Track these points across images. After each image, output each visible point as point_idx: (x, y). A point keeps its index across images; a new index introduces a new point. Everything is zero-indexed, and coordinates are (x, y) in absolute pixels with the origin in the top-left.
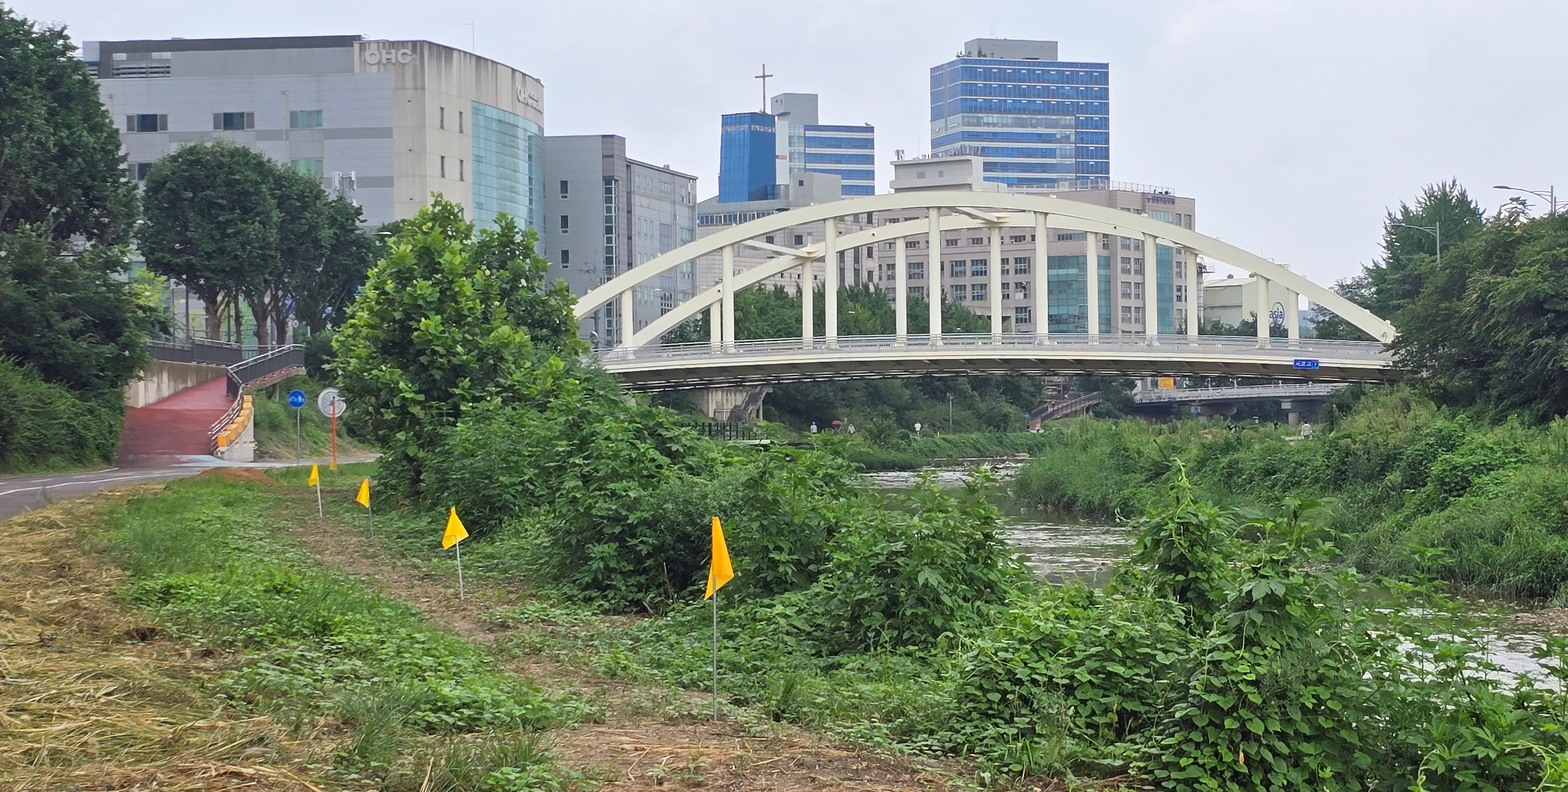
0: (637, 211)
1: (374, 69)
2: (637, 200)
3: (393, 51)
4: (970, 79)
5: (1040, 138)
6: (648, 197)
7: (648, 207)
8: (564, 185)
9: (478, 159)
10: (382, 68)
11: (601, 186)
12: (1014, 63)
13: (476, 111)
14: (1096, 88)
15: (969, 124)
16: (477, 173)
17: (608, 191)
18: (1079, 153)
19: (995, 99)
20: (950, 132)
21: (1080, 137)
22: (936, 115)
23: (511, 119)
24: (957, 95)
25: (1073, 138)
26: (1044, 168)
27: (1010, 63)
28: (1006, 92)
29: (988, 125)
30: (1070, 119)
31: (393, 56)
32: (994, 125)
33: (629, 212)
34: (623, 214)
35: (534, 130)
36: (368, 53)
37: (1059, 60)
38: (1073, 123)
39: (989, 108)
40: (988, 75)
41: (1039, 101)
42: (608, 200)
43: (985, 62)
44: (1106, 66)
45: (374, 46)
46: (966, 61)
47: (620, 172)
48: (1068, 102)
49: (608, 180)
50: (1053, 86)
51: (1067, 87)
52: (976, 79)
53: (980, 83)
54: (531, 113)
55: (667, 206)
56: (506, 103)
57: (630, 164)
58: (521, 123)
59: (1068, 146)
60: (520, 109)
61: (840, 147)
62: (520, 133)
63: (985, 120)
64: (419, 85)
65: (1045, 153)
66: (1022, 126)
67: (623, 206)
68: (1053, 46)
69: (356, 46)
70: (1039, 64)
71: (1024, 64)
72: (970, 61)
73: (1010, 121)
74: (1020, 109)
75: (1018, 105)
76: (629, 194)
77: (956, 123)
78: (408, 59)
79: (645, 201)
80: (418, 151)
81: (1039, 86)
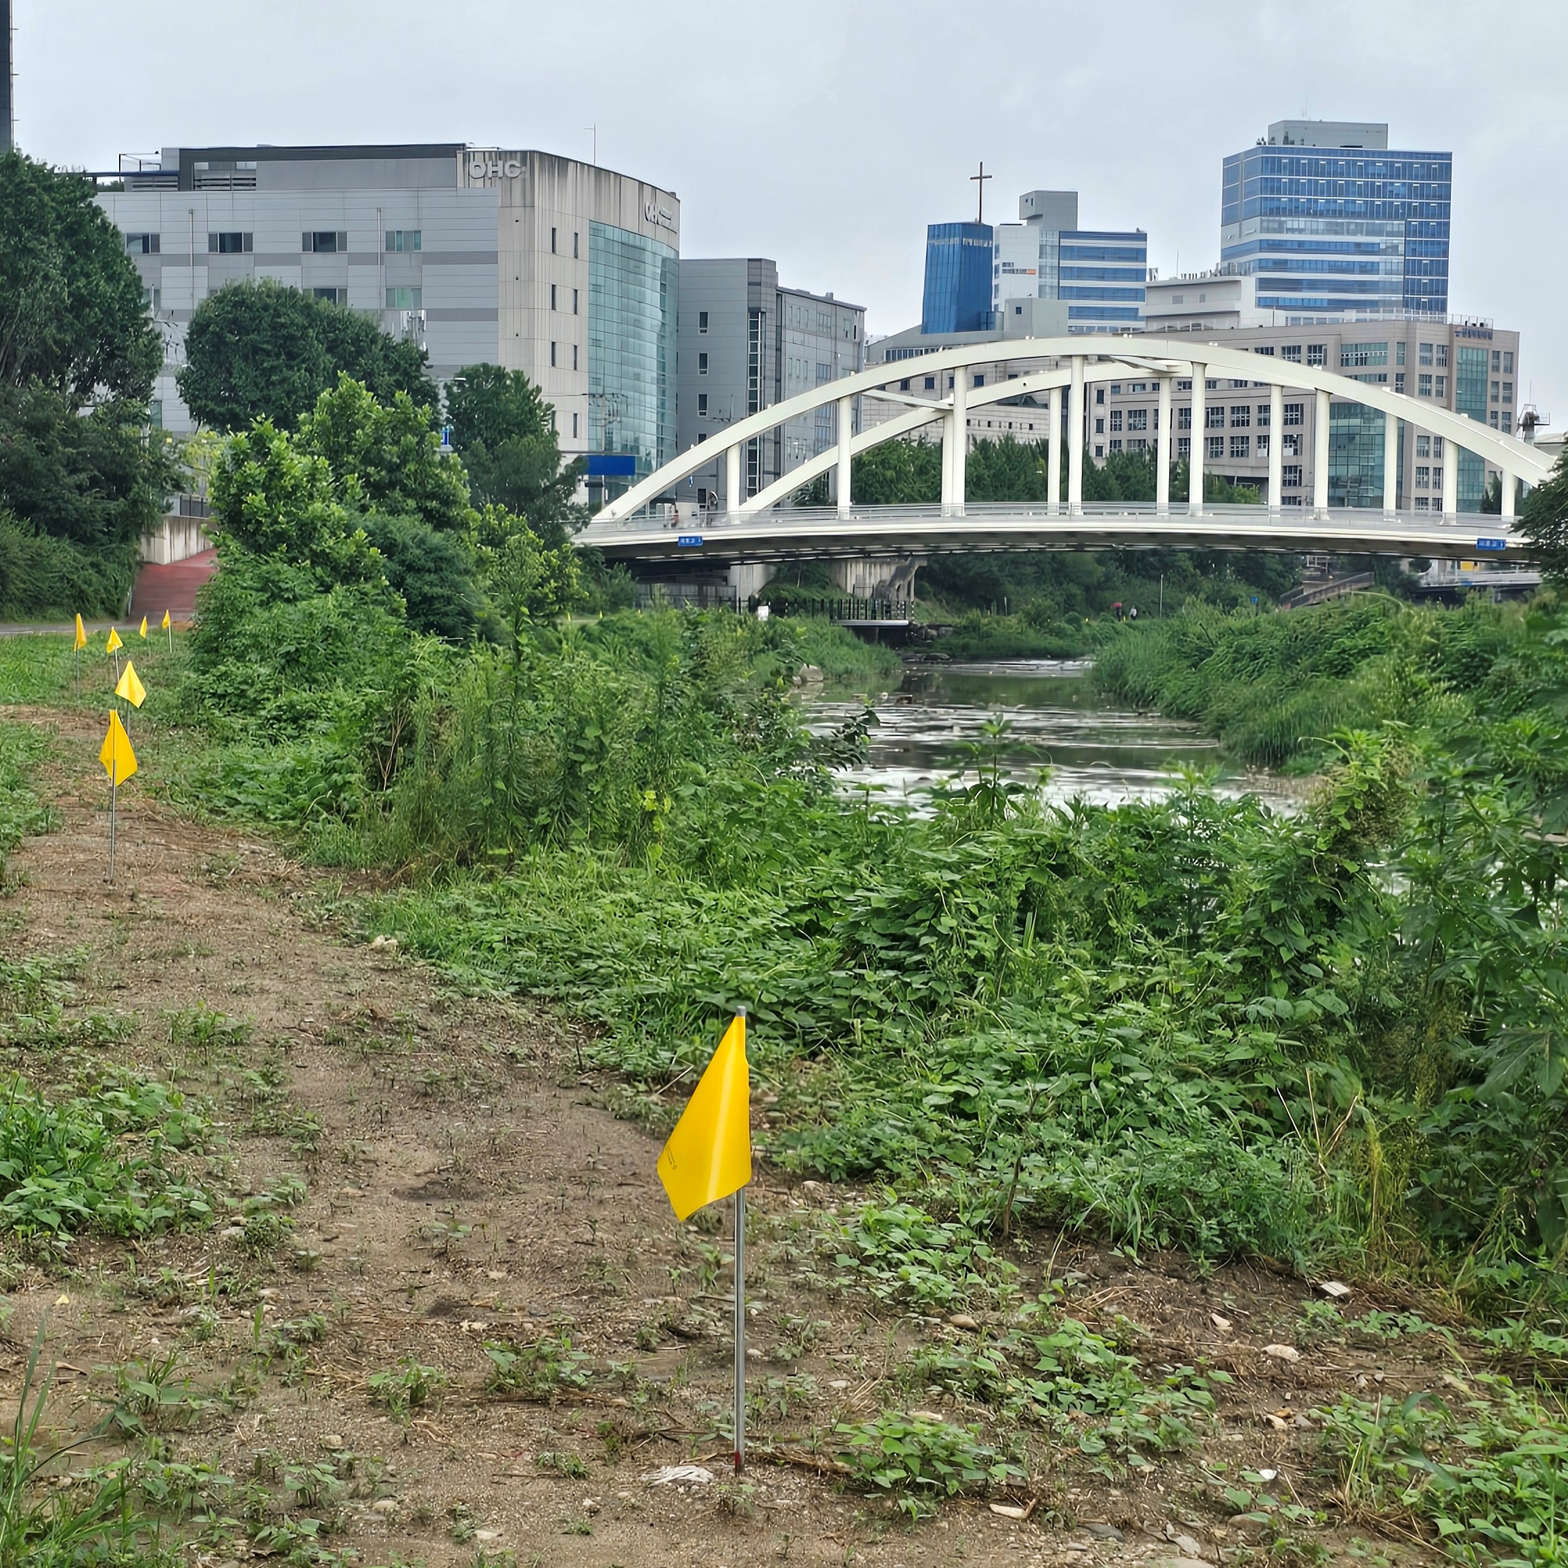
0: (789, 349)
1: (480, 183)
2: (788, 335)
3: (500, 163)
4: (1272, 172)
5: (1360, 248)
6: (803, 332)
7: (803, 344)
8: (704, 317)
9: (596, 288)
10: (488, 182)
11: (745, 319)
12: (1330, 152)
13: (595, 231)
14: (1434, 184)
15: (1268, 230)
16: (594, 305)
17: (754, 325)
18: (1409, 268)
19: (1303, 199)
20: (1245, 240)
21: (1411, 249)
22: (1229, 218)
23: (638, 242)
24: (1254, 193)
25: (1401, 248)
26: (1363, 287)
27: (1323, 152)
28: (1316, 189)
29: (1293, 231)
30: (1399, 225)
31: (499, 169)
32: (1301, 231)
33: (779, 349)
34: (771, 353)
35: (667, 253)
36: (472, 164)
37: (1390, 148)
38: (1402, 229)
39: (1296, 211)
40: (1295, 167)
41: (1360, 200)
42: (754, 336)
43: (1292, 151)
44: (1448, 156)
45: (479, 157)
46: (1267, 150)
47: (768, 303)
48: (1397, 202)
49: (754, 313)
50: (1379, 182)
51: (1398, 183)
52: (1279, 172)
53: (1285, 179)
54: (661, 233)
55: (826, 343)
56: (631, 222)
57: (780, 293)
58: (649, 245)
59: (1395, 259)
60: (648, 229)
61: (1103, 258)
62: (648, 257)
63: (1289, 225)
64: (528, 203)
65: (1364, 268)
66: (1336, 233)
67: (771, 341)
68: (1381, 131)
69: (460, 156)
70: (1361, 154)
71: (1342, 153)
72: (1273, 150)
73: (1321, 227)
74: (1334, 212)
75: (1332, 206)
76: (779, 328)
77: (1254, 230)
78: (517, 172)
79: (799, 337)
80: (524, 280)
81: (1360, 181)
